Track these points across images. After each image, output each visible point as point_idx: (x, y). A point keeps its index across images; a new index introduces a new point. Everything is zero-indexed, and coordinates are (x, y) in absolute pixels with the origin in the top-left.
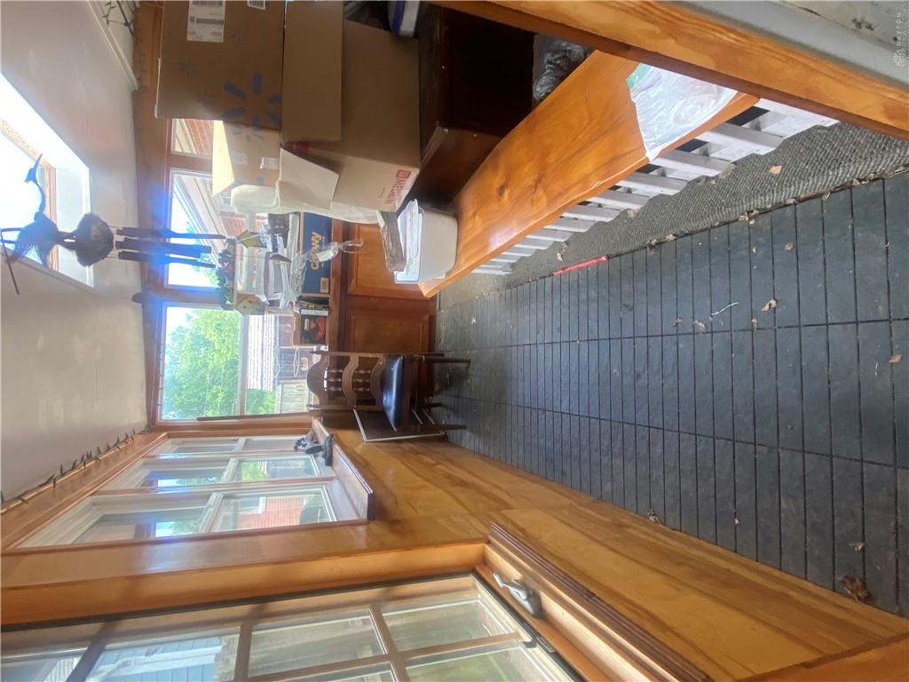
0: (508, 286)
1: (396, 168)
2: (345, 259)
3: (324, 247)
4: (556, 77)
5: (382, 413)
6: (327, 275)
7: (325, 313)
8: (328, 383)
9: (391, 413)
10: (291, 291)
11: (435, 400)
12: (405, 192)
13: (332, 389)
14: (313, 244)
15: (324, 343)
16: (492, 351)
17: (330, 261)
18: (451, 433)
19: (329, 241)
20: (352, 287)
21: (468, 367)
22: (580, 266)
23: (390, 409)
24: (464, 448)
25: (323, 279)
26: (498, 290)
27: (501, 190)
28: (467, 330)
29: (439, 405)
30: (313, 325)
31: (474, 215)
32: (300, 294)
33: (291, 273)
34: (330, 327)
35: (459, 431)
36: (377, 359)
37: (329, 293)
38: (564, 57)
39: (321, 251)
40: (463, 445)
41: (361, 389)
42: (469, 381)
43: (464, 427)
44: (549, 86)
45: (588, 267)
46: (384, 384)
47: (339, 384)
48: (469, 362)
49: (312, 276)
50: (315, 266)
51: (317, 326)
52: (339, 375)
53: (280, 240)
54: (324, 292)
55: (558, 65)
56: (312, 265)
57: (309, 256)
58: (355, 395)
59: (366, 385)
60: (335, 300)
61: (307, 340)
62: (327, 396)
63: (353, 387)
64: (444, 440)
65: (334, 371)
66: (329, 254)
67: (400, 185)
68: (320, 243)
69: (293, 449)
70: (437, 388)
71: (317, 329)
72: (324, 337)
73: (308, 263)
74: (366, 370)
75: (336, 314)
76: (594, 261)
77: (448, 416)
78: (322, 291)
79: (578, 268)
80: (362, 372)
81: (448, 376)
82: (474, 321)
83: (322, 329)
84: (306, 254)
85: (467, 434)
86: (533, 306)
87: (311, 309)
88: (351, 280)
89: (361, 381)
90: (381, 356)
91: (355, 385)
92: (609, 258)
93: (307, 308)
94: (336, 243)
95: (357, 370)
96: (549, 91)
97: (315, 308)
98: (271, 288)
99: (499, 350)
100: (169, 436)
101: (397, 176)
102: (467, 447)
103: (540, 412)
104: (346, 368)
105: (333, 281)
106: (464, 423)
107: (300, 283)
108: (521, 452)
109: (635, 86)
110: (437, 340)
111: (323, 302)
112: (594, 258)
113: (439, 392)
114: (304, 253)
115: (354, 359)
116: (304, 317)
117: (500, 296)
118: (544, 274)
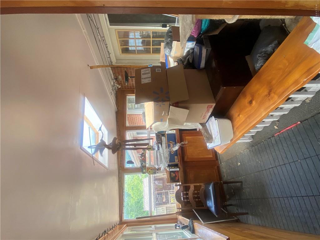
0: (253, 146)
1: (207, 105)
2: (182, 148)
3: (174, 146)
4: (264, 59)
5: (208, 210)
6: (177, 156)
7: (178, 169)
8: (183, 198)
9: (213, 209)
10: (165, 163)
11: (228, 203)
12: (210, 114)
13: (186, 200)
14: (171, 145)
15: (179, 182)
16: (252, 175)
17: (177, 150)
18: (241, 217)
19: (176, 143)
20: (186, 159)
21: (242, 185)
22: (287, 129)
23: (212, 207)
24: (251, 224)
25: (175, 157)
26: (248, 149)
27: (251, 102)
28: (237, 169)
29: (231, 205)
30: (174, 175)
31: (239, 115)
32: (169, 163)
33: (165, 156)
34: (180, 175)
35: (245, 216)
36: (201, 186)
37: (178, 162)
38: (265, 53)
39: (174, 147)
40: (249, 223)
41: (197, 200)
42: (244, 191)
43: (247, 214)
44: (262, 63)
45: (291, 128)
46: (206, 196)
47: (187, 198)
48: (241, 182)
49: (172, 156)
50: (172, 153)
51: (176, 175)
52: (187, 194)
53: (160, 145)
54: (177, 161)
55: (264, 56)
56: (171, 152)
57: (170, 150)
58: (195, 202)
59: (198, 198)
60: (181, 164)
61: (173, 181)
62: (184, 204)
63: (194, 199)
64: (238, 221)
65: (185, 193)
66: (176, 148)
67: (208, 111)
68: (173, 145)
69: (175, 228)
70: (228, 197)
71: (176, 176)
72: (179, 179)
73: (170, 152)
74: (197, 191)
75: (182, 169)
76: (295, 125)
77: (237, 209)
78: (176, 161)
79: (287, 130)
80: (196, 192)
81: (232, 191)
82: (239, 164)
83: (177, 176)
84: (169, 149)
85: (250, 217)
86: (268, 151)
87: (173, 168)
88: (185, 156)
89: (196, 196)
90: (202, 184)
91: (194, 198)
92: (301, 122)
93: (172, 168)
94: (178, 144)
95: (194, 191)
96: (263, 64)
97: (174, 168)
98: (159, 163)
99: (256, 173)
100: (127, 226)
101: (207, 108)
102: (252, 223)
103: (289, 198)
104: (189, 191)
105: (179, 157)
106: (247, 212)
107: (168, 159)
108: (284, 221)
109: (309, 43)
110: (223, 176)
111: (176, 166)
112: (295, 124)
113: (229, 199)
114: (168, 149)
115: (192, 186)
116: (171, 172)
117: (250, 151)
118: (270, 137)
